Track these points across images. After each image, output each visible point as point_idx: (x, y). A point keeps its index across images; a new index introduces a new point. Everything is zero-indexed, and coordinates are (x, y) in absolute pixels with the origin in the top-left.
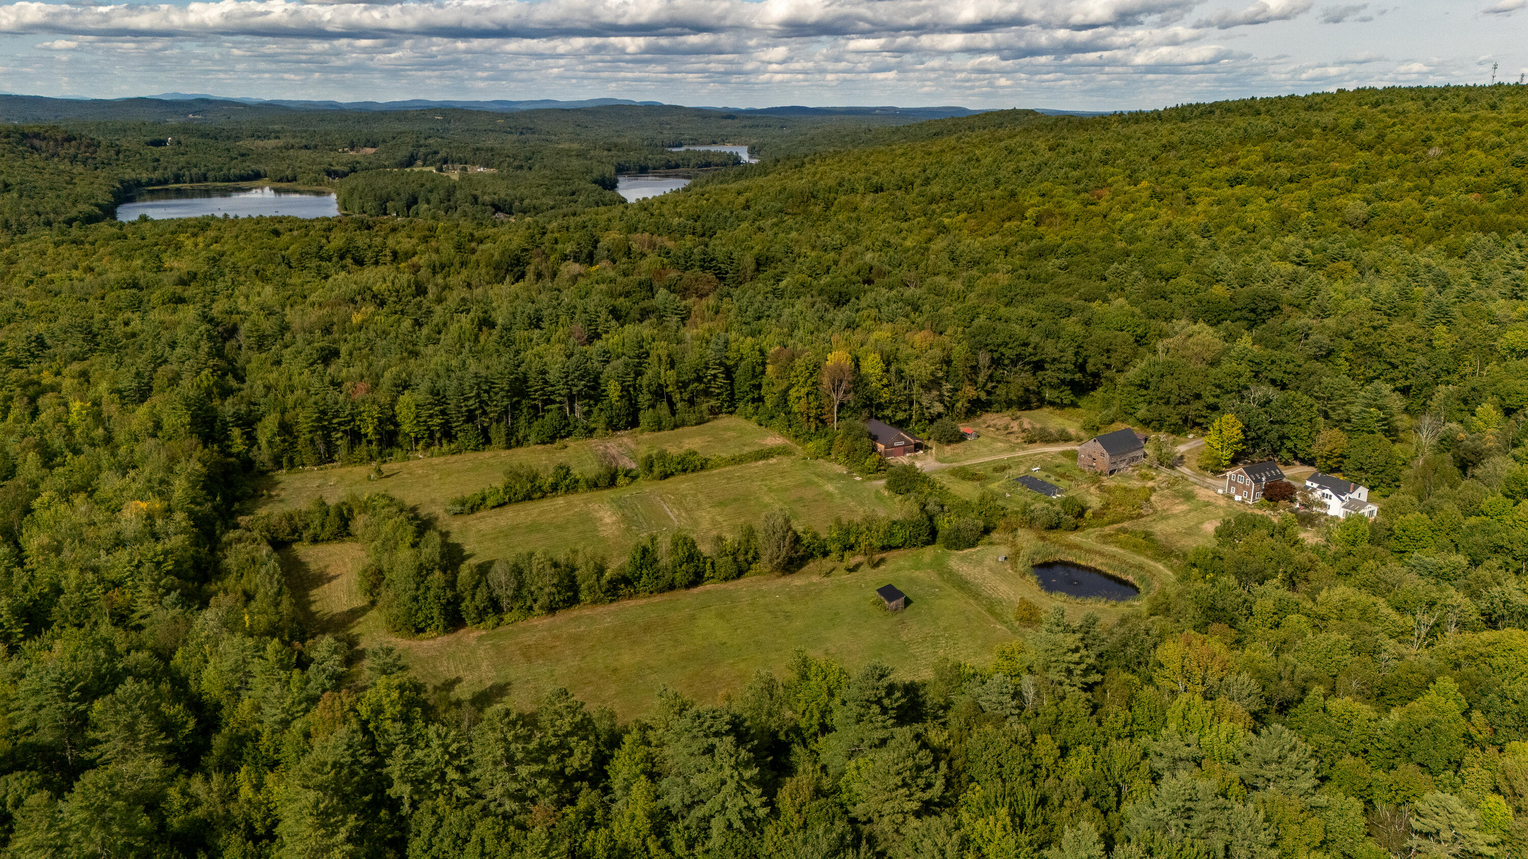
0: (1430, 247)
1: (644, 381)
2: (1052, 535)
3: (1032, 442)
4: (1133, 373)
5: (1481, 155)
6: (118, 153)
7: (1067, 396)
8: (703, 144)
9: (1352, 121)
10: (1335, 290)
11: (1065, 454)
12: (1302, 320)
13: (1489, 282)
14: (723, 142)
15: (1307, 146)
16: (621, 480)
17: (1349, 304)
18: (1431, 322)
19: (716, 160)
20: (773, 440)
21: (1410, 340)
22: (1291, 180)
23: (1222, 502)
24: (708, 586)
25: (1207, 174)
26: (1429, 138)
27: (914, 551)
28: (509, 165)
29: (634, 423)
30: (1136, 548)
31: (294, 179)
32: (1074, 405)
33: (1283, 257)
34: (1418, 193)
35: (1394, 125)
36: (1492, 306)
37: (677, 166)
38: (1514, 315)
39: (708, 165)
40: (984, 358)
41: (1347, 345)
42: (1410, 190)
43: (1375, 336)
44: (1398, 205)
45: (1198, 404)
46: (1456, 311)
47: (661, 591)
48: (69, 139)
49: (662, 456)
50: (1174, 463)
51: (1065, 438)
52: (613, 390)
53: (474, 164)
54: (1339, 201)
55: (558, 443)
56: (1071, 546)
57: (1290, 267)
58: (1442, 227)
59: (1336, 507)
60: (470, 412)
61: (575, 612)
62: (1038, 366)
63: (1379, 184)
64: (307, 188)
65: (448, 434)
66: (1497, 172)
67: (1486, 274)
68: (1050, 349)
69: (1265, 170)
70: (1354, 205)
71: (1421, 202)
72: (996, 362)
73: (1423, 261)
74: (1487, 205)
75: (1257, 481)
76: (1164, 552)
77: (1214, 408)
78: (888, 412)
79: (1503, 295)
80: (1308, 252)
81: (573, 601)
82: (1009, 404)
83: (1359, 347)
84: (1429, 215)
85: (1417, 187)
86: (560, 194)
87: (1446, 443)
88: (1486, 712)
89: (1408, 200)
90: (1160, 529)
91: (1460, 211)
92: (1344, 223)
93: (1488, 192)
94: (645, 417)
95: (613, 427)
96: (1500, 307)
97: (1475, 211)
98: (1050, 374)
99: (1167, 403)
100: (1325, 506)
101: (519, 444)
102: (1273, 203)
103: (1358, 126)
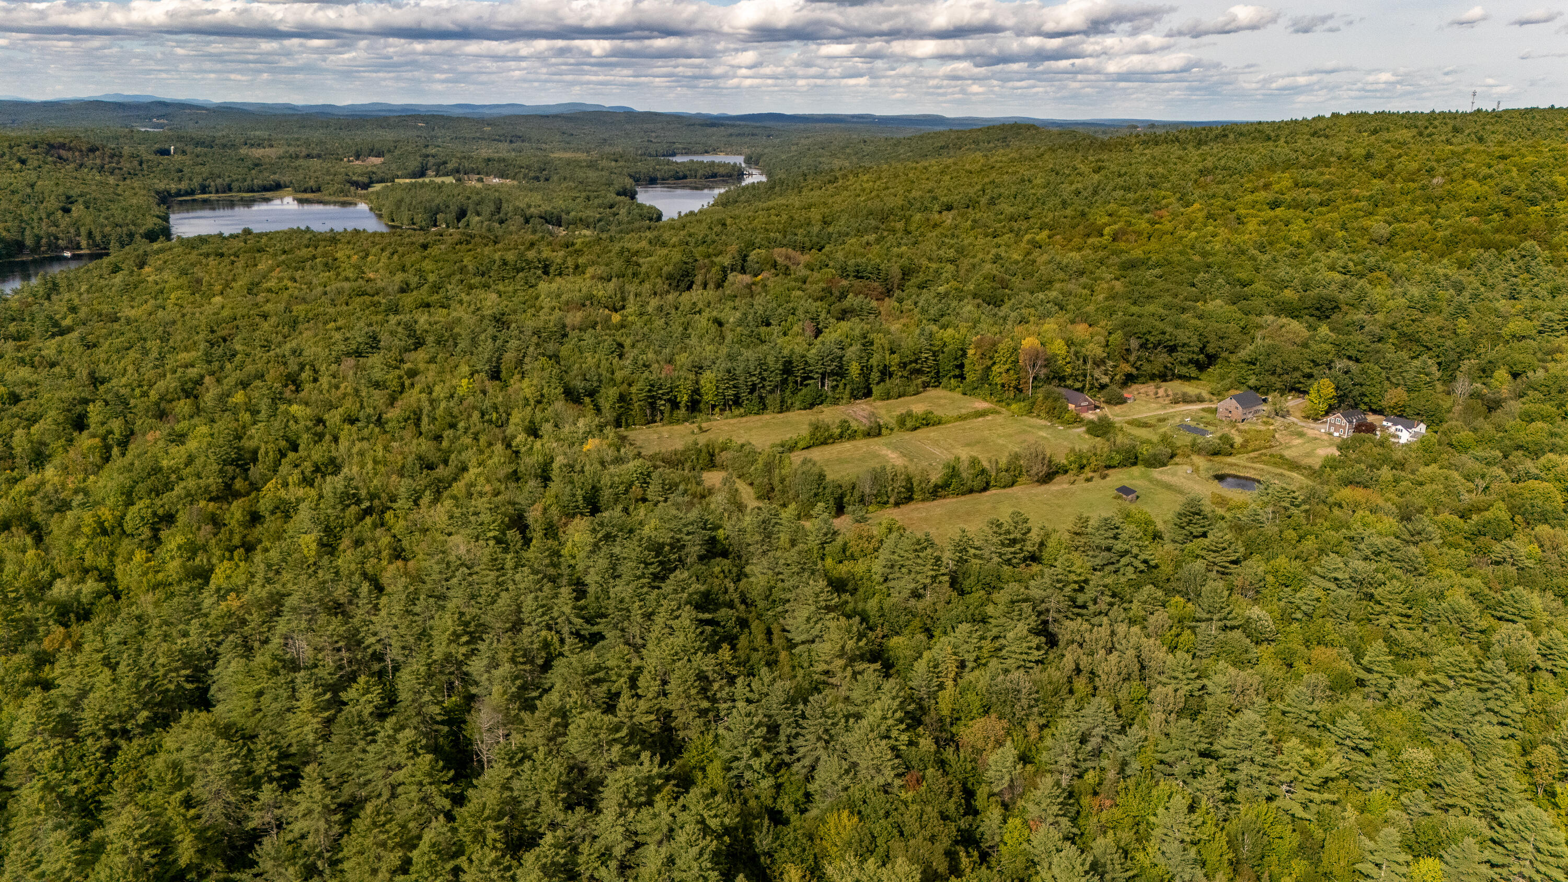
0: (1445, 261)
1: (874, 361)
2: (1216, 459)
3: (1177, 403)
4: (1243, 354)
5: (1476, 185)
6: (141, 164)
7: (1194, 372)
8: (695, 153)
9: (1363, 152)
10: (1377, 294)
11: (1203, 410)
12: (1360, 316)
13: (1493, 287)
14: (715, 151)
15: (1329, 174)
16: (884, 431)
17: (1391, 303)
18: (1454, 316)
19: (722, 171)
20: (981, 405)
21: (1440, 329)
22: (1321, 204)
23: (1326, 437)
24: (993, 491)
25: (1249, 198)
26: (1432, 169)
27: (1125, 470)
28: (525, 176)
29: (868, 394)
30: (1275, 464)
31: (319, 190)
32: (1197, 379)
33: (1332, 268)
34: (1427, 216)
35: (1400, 156)
36: (1497, 305)
37: (685, 177)
38: (1513, 311)
39: (714, 176)
40: (1134, 343)
41: (1394, 334)
42: (1421, 213)
43: (1414, 326)
44: (1414, 226)
45: (1297, 374)
46: (1471, 307)
47: (963, 494)
48: (93, 150)
49: (910, 414)
50: (1285, 414)
51: (1200, 399)
52: (854, 369)
53: (487, 174)
54: (1366, 222)
55: (815, 409)
56: (1231, 465)
57: (1339, 277)
58: (1451, 244)
59: (1405, 436)
60: (754, 385)
61: (912, 505)
62: (1172, 349)
63: (1396, 209)
64: (333, 199)
65: (737, 402)
66: (1491, 199)
67: (1490, 281)
68: (1182, 336)
69: (1300, 194)
70: (1378, 226)
71: (1431, 223)
72: (1143, 346)
73: (1441, 272)
74: (1484, 227)
75: (1350, 422)
76: (1294, 466)
77: (1310, 376)
78: (1069, 382)
79: (1504, 297)
80: (1351, 264)
81: (909, 499)
82: (1153, 377)
83: (1402, 335)
84: (1440, 234)
85: (1427, 212)
86: (599, 206)
87: (1475, 395)
88: (1523, 514)
89: (1421, 222)
90: (1287, 454)
91: (1464, 232)
92: (1372, 240)
93: (1485, 215)
94: (876, 390)
95: (854, 396)
96: (1503, 305)
97: (1476, 232)
98: (1180, 355)
99: (1273, 373)
100: (1398, 437)
101: (788, 409)
102: (1310, 225)
103: (1369, 156)
